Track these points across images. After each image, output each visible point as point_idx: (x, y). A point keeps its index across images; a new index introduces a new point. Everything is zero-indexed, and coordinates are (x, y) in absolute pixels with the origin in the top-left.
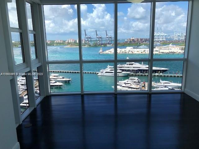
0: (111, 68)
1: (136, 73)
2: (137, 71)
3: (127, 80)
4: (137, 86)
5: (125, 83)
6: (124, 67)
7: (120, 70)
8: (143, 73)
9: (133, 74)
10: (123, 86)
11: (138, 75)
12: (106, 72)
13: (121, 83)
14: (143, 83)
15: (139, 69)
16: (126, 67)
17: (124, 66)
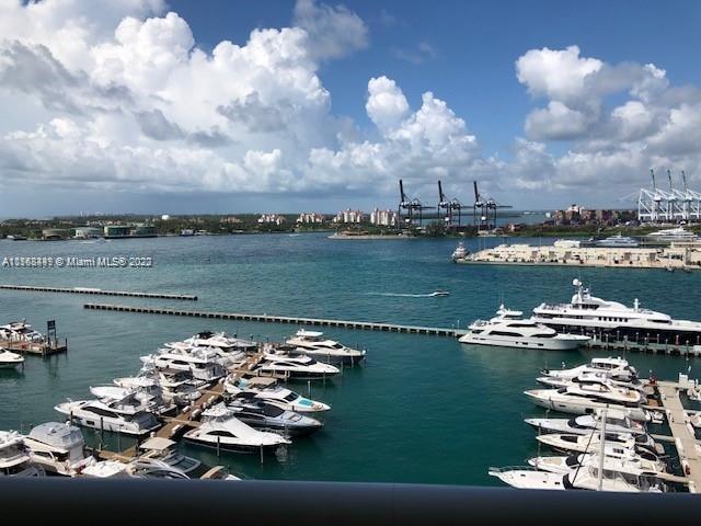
0: (513, 317)
1: (611, 340)
2: (613, 331)
3: (584, 368)
4: (628, 394)
5: (575, 380)
6: (561, 316)
7: (549, 325)
8: (641, 342)
9: (599, 342)
10: (569, 391)
11: (620, 349)
12: (493, 333)
13: (560, 379)
14: (647, 382)
15: (623, 324)
16: (570, 317)
17: (562, 312)
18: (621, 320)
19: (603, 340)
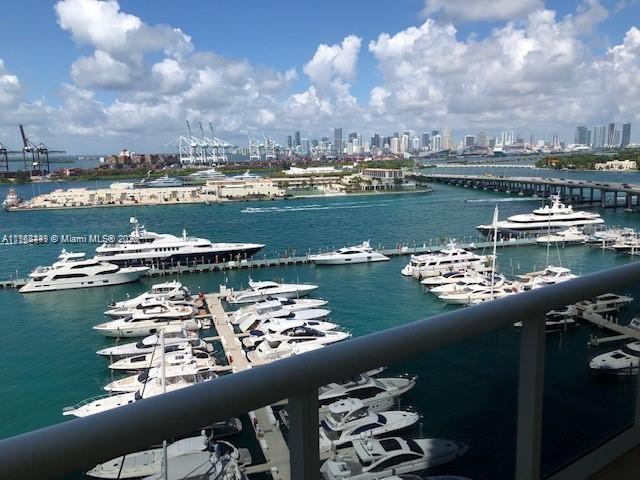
0: (76, 259)
1: (167, 267)
2: (168, 259)
3: (146, 295)
4: (183, 310)
5: (139, 307)
6: (122, 252)
7: (110, 262)
8: (190, 265)
9: (158, 271)
10: (134, 318)
11: (175, 273)
12: (57, 277)
13: (126, 309)
14: (197, 297)
15: (176, 252)
16: (131, 251)
17: (123, 249)
18: (173, 249)
19: (161, 268)
